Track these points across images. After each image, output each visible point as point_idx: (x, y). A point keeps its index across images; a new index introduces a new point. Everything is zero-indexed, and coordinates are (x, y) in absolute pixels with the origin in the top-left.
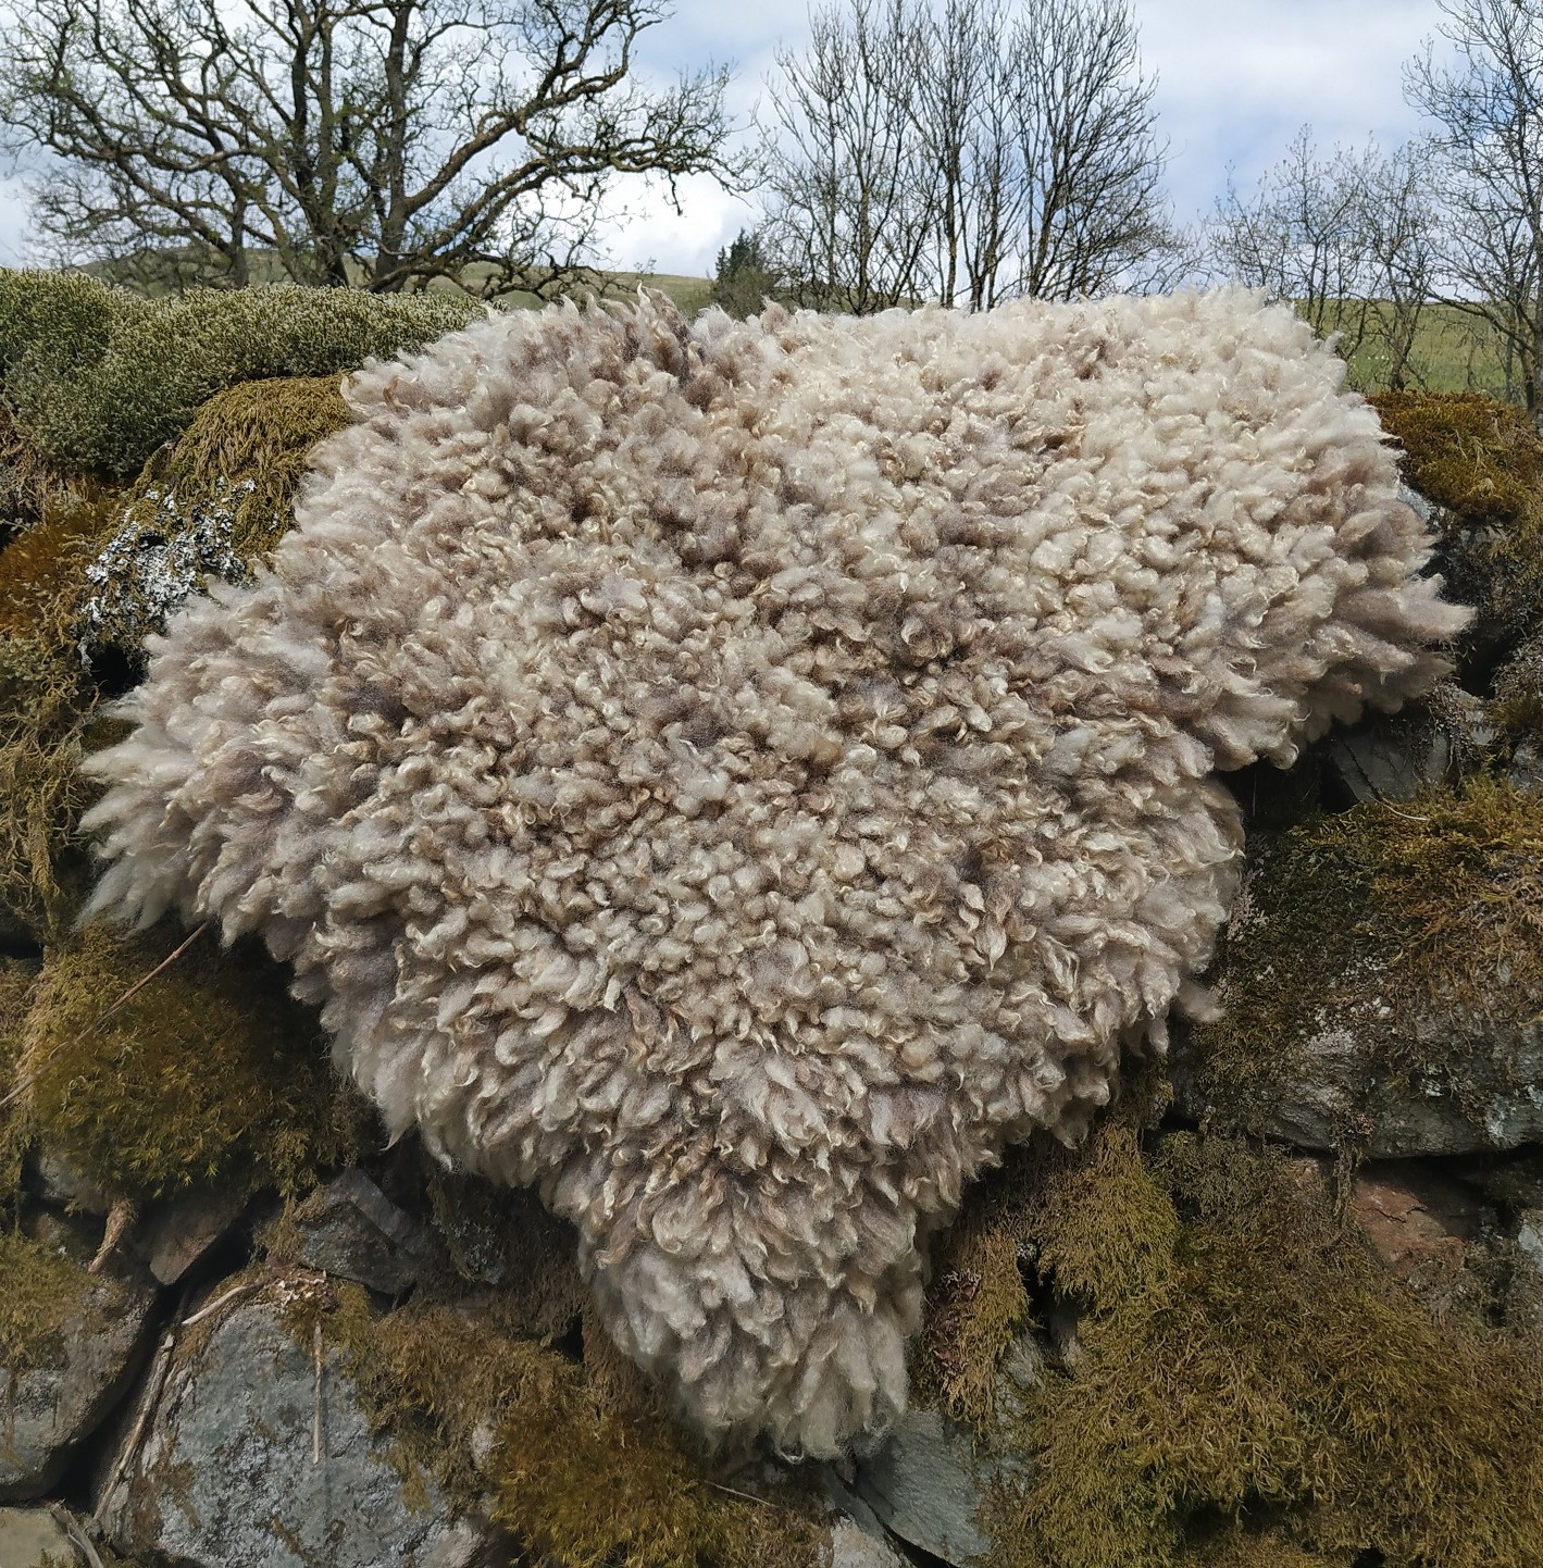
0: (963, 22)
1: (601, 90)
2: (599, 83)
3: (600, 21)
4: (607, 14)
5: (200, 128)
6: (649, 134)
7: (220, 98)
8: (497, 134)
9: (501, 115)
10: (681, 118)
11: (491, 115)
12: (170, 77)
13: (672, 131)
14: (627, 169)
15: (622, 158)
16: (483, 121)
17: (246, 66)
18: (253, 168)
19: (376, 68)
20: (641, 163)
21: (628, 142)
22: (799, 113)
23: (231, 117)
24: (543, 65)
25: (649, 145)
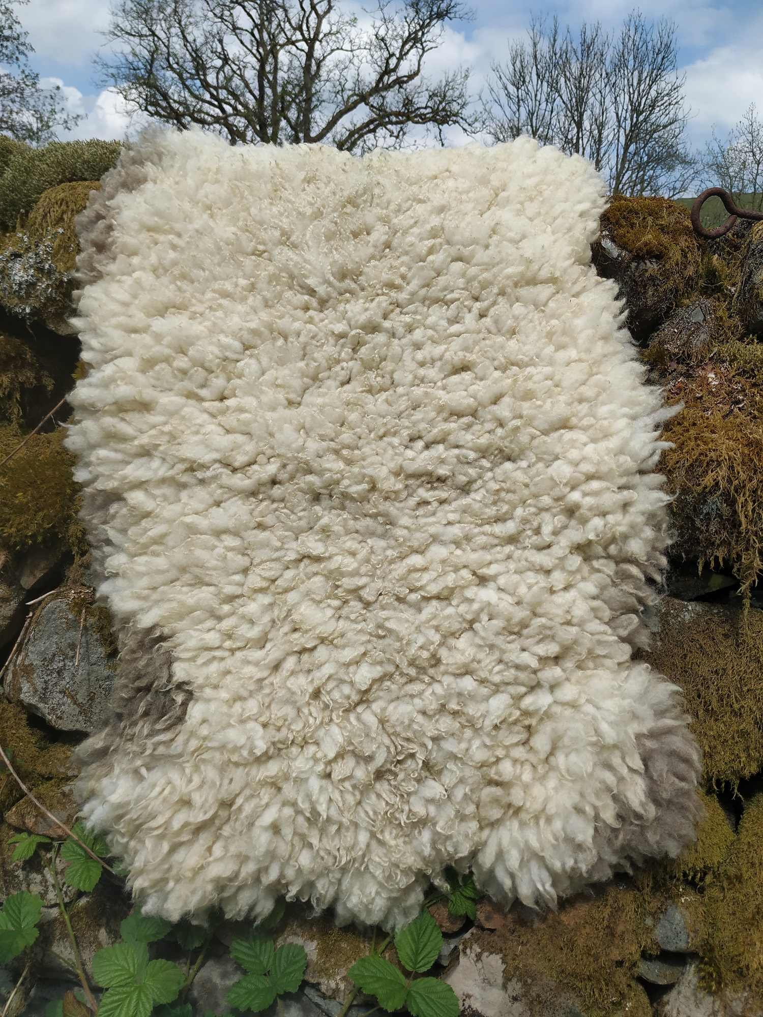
0: (589, 48)
1: (406, 82)
2: (405, 79)
3: (407, 47)
4: (411, 44)
5: (216, 103)
6: (429, 104)
7: (226, 88)
8: (355, 105)
9: (357, 95)
10: (445, 96)
11: (352, 96)
12: (202, 77)
13: (441, 102)
14: (417, 122)
15: (416, 117)
16: (349, 98)
17: (238, 72)
18: (240, 122)
19: (299, 73)
20: (424, 119)
21: (419, 109)
22: (502, 93)
23: (230, 97)
24: (378, 69)
25: (429, 110)
